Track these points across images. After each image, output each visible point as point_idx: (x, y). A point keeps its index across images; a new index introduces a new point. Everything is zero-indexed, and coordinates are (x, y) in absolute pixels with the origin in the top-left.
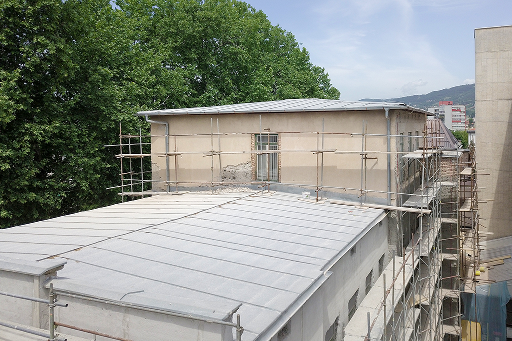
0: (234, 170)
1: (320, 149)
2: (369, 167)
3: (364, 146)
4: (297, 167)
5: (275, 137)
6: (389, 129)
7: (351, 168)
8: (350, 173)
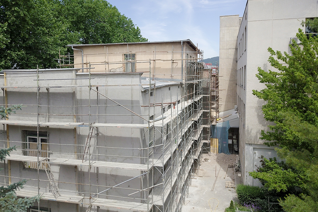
0: (115, 71)
1: (154, 59)
2: (174, 67)
3: (173, 57)
4: (143, 68)
5: (134, 56)
6: (182, 50)
7: (167, 68)
8: (166, 70)
